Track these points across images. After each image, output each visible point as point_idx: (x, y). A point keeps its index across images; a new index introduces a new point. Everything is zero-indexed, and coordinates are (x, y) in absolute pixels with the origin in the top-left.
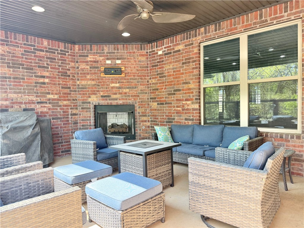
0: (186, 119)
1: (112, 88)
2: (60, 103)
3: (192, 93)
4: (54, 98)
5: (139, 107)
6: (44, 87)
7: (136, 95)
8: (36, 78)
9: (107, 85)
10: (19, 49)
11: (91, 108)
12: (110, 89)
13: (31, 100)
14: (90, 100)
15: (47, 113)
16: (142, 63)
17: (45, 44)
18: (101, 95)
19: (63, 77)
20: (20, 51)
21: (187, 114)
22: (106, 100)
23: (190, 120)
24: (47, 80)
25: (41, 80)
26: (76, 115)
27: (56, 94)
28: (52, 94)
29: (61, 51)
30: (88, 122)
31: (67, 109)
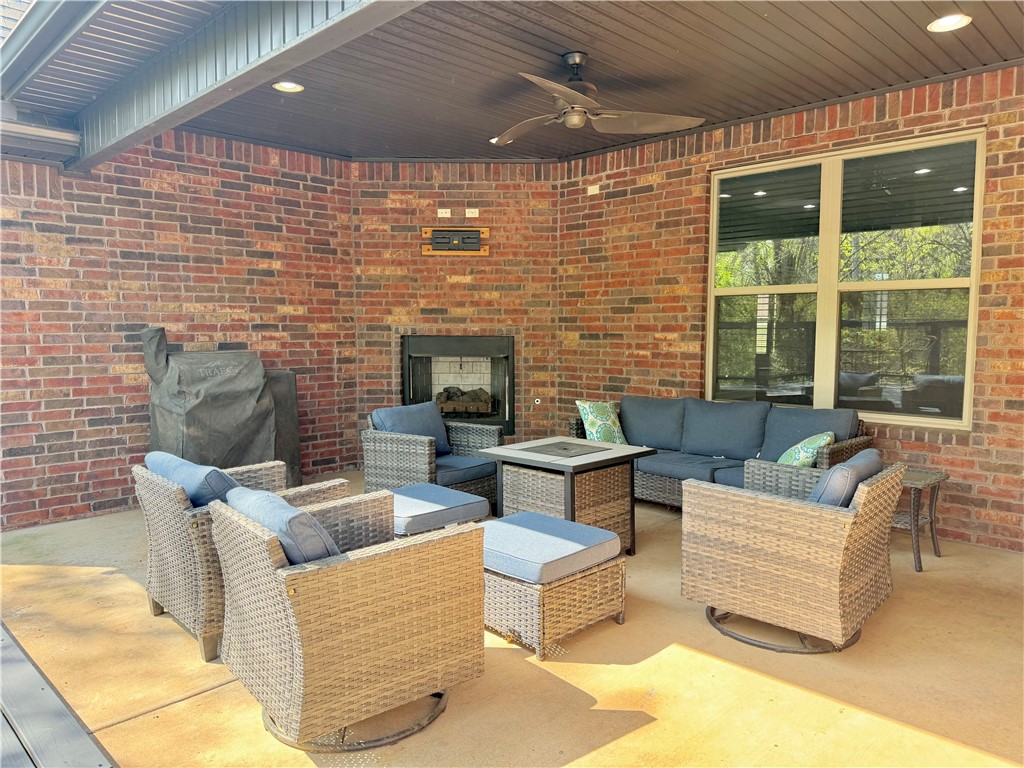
0: (662, 383)
1: (453, 286)
2: (312, 328)
3: (684, 309)
4: (295, 313)
5: (527, 345)
6: (271, 284)
7: (518, 308)
8: (251, 259)
9: (439, 279)
10: (210, 178)
11: (393, 344)
12: (447, 290)
13: (238, 320)
14: (389, 320)
15: (278, 355)
16: (540, 218)
17: (273, 162)
18: (422, 306)
19: (319, 255)
20: (212, 184)
21: (667, 369)
22: (436, 321)
23: (674, 384)
24: (277, 265)
25: (264, 265)
26: (351, 362)
27: (301, 303)
28: (291, 302)
29: (314, 179)
30: (385, 381)
31: (330, 344)
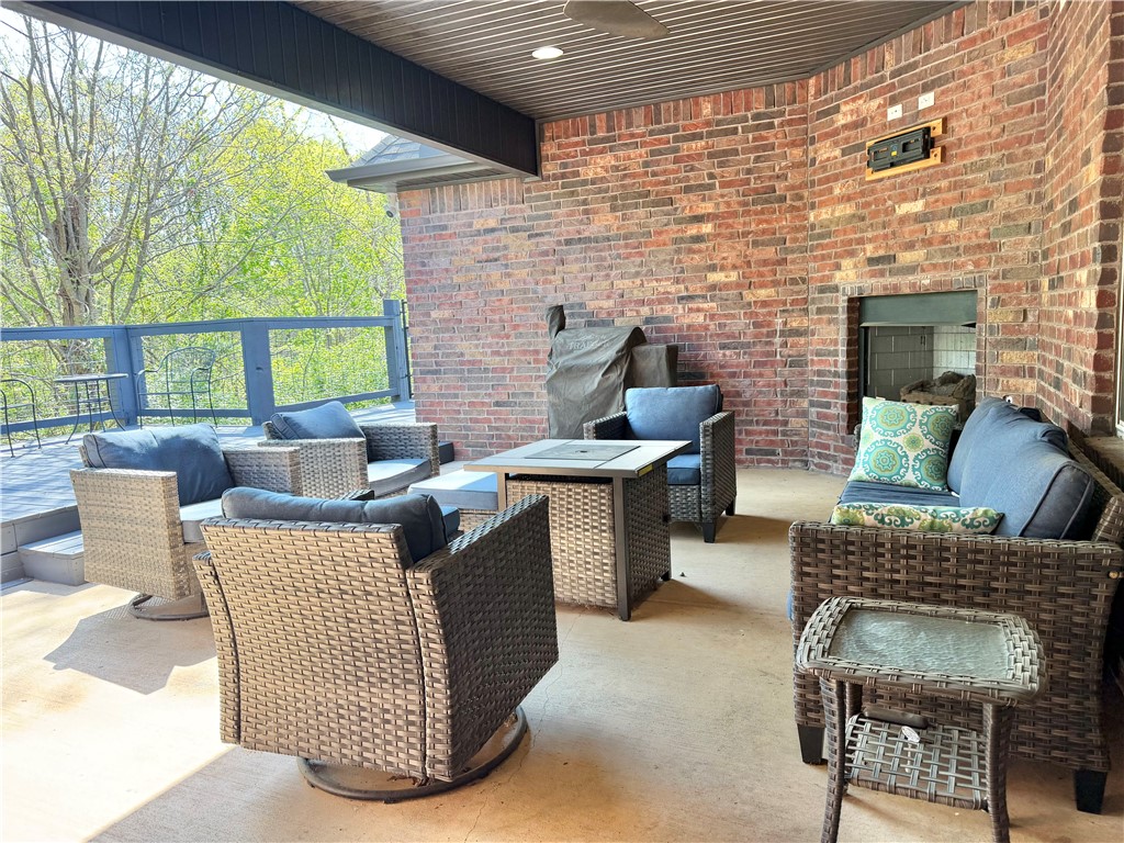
1: (903, 220)
2: (749, 296)
4: (727, 280)
6: (700, 251)
7: (982, 241)
8: (679, 227)
9: (887, 213)
10: (638, 151)
11: (840, 310)
12: (895, 226)
13: (663, 293)
14: (838, 277)
15: (706, 328)
17: (705, 112)
18: (868, 254)
19: (759, 208)
20: (641, 156)
22: (882, 274)
24: (707, 228)
25: (693, 230)
26: (801, 335)
27: (735, 267)
28: (723, 268)
29: (757, 117)
30: (831, 359)
31: (769, 314)
